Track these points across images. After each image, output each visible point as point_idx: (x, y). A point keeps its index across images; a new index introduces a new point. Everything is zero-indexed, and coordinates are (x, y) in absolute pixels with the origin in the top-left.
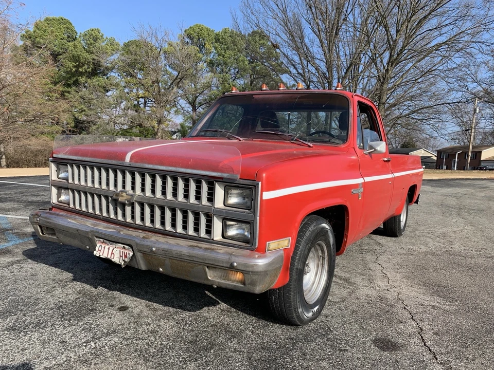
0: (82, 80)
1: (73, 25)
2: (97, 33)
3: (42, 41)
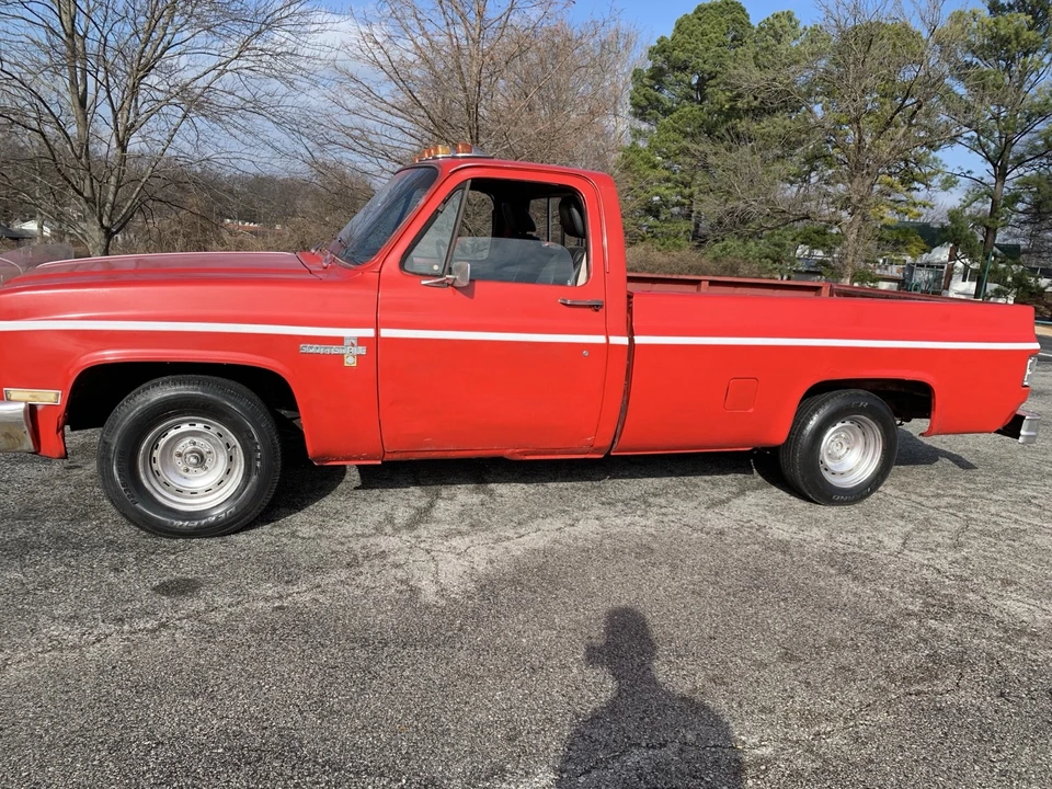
0: (742, 125)
1: (747, 11)
2: (785, 21)
3: (683, 56)
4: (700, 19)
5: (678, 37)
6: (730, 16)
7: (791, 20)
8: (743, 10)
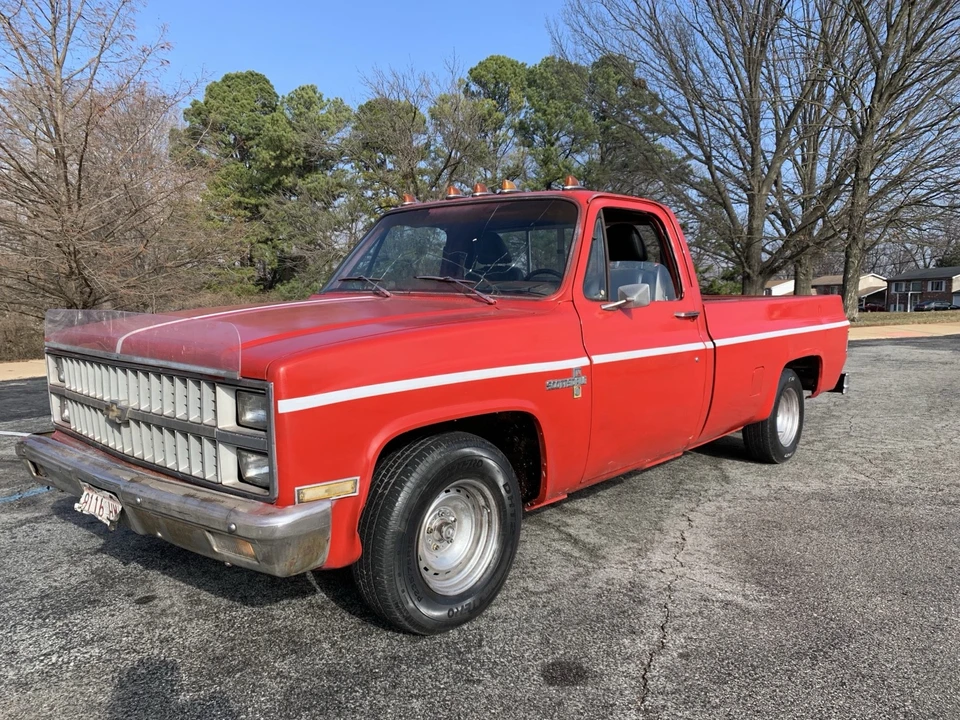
0: (288, 181)
1: (271, 83)
2: (311, 93)
3: (220, 118)
4: (229, 87)
5: (211, 101)
6: (257, 87)
7: (315, 93)
8: (268, 82)
